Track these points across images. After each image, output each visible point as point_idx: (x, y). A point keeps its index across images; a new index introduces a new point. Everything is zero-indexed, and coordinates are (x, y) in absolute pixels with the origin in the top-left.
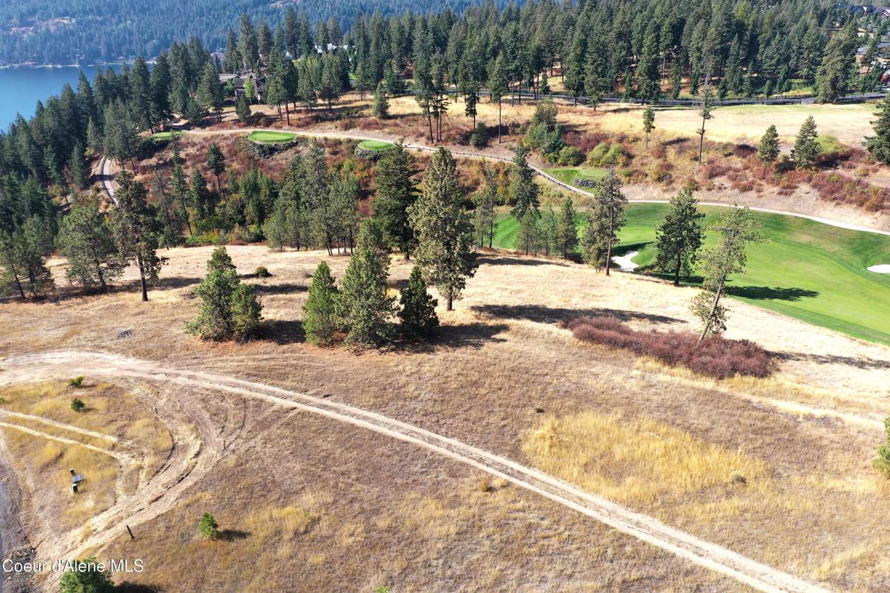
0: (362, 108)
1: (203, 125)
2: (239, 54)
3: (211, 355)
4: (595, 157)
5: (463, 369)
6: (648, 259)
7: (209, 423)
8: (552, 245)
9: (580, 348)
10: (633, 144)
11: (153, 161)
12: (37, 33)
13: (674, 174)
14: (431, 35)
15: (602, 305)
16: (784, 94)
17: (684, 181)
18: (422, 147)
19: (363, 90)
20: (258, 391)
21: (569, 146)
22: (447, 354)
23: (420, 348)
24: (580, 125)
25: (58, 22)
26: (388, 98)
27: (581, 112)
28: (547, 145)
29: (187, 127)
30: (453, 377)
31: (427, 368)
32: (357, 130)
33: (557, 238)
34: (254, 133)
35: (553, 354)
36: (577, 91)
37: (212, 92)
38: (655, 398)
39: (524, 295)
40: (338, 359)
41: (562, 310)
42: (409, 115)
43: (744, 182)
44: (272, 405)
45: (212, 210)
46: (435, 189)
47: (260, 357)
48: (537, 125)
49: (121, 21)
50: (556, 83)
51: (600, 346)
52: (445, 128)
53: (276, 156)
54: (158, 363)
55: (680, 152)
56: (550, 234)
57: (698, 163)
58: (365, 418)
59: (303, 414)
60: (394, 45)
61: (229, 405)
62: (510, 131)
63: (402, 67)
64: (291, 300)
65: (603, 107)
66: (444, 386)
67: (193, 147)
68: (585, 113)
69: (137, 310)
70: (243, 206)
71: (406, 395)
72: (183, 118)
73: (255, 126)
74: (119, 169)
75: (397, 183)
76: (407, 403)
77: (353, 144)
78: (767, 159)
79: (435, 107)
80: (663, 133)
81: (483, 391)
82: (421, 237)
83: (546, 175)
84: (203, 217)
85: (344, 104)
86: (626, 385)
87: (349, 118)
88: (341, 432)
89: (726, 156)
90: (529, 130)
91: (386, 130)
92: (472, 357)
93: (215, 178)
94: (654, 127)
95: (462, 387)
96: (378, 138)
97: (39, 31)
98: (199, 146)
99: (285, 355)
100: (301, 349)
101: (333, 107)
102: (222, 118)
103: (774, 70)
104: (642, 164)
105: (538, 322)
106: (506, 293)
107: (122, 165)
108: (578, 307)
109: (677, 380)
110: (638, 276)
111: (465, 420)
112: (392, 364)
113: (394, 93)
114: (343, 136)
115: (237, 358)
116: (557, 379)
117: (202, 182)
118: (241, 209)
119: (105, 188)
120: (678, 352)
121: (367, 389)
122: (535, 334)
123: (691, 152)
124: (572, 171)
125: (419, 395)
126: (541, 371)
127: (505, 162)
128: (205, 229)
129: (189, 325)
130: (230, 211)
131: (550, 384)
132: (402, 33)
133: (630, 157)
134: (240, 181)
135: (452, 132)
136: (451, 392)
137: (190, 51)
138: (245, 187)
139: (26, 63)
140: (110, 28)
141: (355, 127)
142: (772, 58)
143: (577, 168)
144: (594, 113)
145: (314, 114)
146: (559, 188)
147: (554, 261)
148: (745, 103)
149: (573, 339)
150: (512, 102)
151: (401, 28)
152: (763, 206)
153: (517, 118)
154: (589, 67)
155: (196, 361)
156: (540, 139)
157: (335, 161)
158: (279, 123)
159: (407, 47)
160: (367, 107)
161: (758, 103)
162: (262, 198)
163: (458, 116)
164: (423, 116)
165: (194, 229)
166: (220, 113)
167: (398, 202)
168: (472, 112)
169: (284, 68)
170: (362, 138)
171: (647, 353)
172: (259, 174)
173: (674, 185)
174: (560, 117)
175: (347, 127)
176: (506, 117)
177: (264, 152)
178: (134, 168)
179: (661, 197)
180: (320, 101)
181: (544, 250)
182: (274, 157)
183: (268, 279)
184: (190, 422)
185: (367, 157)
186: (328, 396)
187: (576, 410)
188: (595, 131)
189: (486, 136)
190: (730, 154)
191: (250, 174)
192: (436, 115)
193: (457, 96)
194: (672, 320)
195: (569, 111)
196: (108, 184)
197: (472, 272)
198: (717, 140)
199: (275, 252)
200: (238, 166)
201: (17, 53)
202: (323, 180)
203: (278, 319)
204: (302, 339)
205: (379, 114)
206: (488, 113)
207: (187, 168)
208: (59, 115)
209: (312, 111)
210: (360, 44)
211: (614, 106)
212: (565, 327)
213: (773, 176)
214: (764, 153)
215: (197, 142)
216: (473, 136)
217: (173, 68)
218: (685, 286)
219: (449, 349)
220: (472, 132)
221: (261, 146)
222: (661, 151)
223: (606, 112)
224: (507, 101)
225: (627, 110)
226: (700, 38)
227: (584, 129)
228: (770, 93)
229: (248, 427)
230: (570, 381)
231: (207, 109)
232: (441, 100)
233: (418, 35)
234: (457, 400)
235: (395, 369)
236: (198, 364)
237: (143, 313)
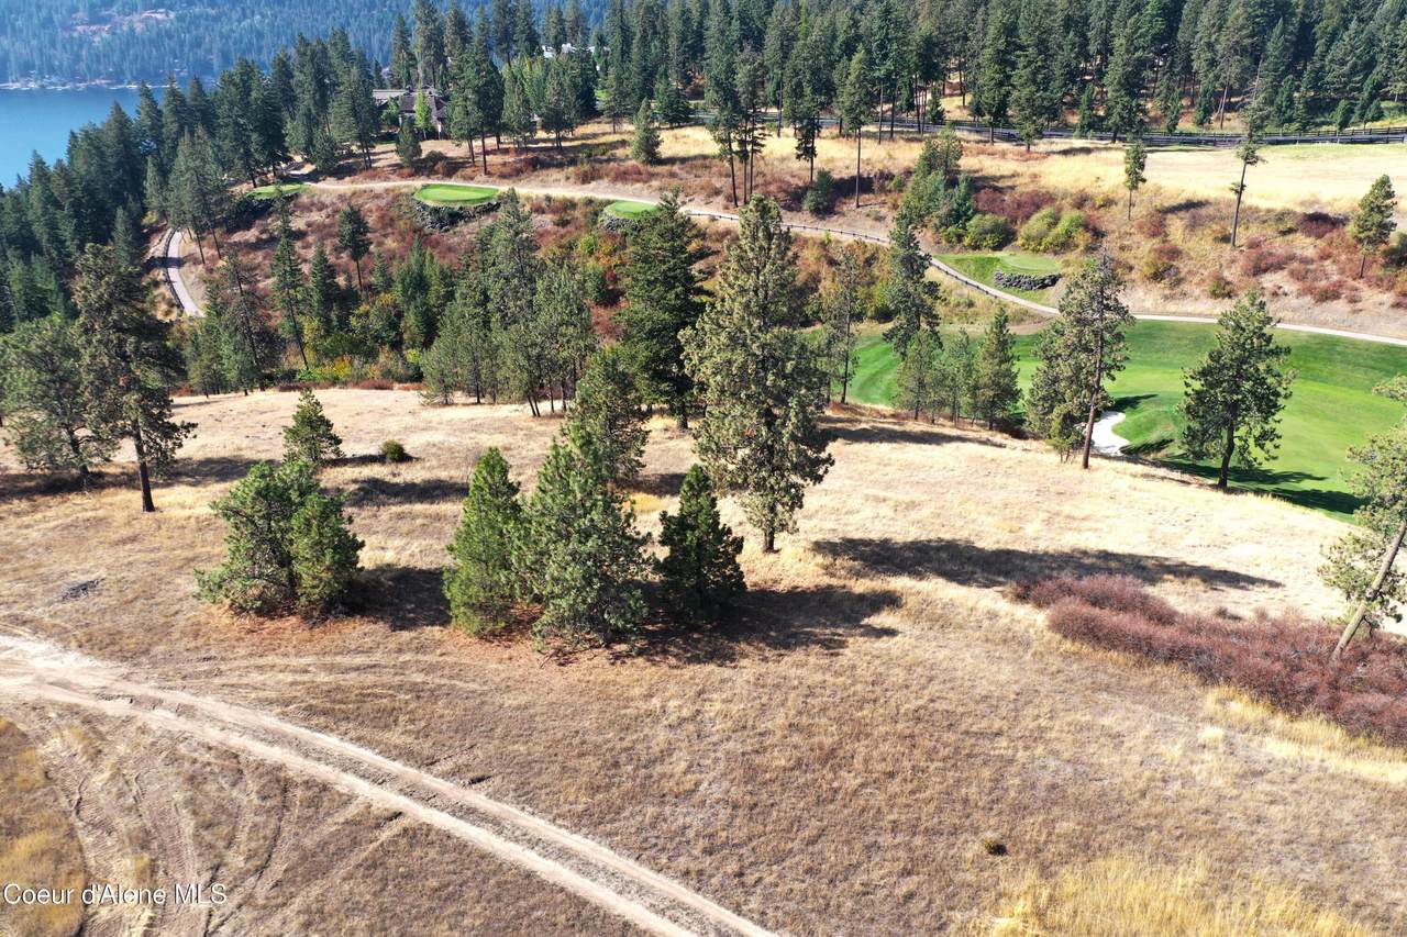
0: (614, 145)
1: (339, 173)
2: (412, 57)
3: (242, 652)
4: (1034, 233)
5: (800, 713)
6: (1148, 429)
7: (190, 851)
8: (965, 400)
9: (1065, 656)
10: (1102, 211)
11: (251, 235)
12: (114, 34)
13: (1183, 266)
14: (736, 24)
15: (1092, 542)
16: (1369, 125)
17: (1203, 281)
18: (716, 214)
19: (616, 117)
20: (323, 756)
21: (984, 213)
22: (763, 668)
23: (704, 647)
24: (1002, 177)
25: (148, 18)
26: (659, 128)
27: (1003, 155)
28: (943, 211)
29: (313, 177)
30: (779, 734)
31: (718, 706)
32: (605, 183)
33: (976, 387)
34: (425, 187)
35: (1006, 672)
36: (994, 119)
37: (355, 116)
38: (1275, 811)
39: (925, 513)
40: (517, 674)
41: (1009, 552)
42: (695, 158)
43: (1323, 283)
44: (348, 800)
45: (343, 322)
46: (743, 291)
47: (346, 660)
48: (925, 176)
49: (245, 16)
50: (953, 106)
51: (1114, 654)
52: (760, 180)
53: (462, 227)
54: (124, 669)
55: (1193, 226)
56: (960, 378)
57: (1228, 247)
58: (564, 854)
59: (417, 835)
60: (673, 42)
61: (247, 796)
62: (876, 186)
63: (687, 80)
64: (438, 517)
65: (1042, 146)
66: (758, 760)
67: (320, 210)
68: (1010, 155)
69: (125, 532)
70: (400, 315)
71: (668, 785)
72: (307, 161)
73: (428, 176)
74: (194, 248)
75: (666, 277)
76: (668, 810)
77: (595, 208)
78: (1371, 241)
79: (742, 143)
80: (1158, 191)
81: (851, 781)
82: (711, 395)
83: (942, 266)
84: (328, 333)
85: (583, 138)
86: (1195, 769)
87: (591, 162)
88: (498, 898)
89: (1283, 233)
90: (910, 184)
91: (655, 183)
92: (818, 677)
93: (353, 265)
94: (1144, 181)
95: (799, 763)
96: (639, 197)
97: (118, 31)
98: (330, 210)
99: (402, 658)
100: (440, 643)
101: (563, 144)
102: (371, 161)
103: (1345, 84)
104: (1122, 248)
105: (962, 583)
106: (885, 510)
107: (199, 240)
108: (1042, 546)
109: (1315, 754)
110: (1140, 468)
111: (809, 871)
112: (637, 691)
113: (671, 121)
114: (578, 193)
115: (295, 662)
116: (1026, 748)
117: (327, 271)
118: (394, 320)
119: (168, 281)
120: (1305, 682)
121: (573, 763)
122: (959, 619)
123: (1215, 227)
124: (990, 260)
125: (697, 784)
126: (984, 724)
127: (867, 241)
128: (330, 354)
129: (206, 578)
130: (376, 324)
131: (1011, 761)
132: (687, 21)
133: (1098, 234)
134: (396, 270)
135: (772, 188)
136: (773, 781)
137: (332, 53)
138: (403, 280)
139: (98, 82)
140: (228, 28)
141: (601, 178)
142: (1343, 63)
143: (998, 254)
144: (1027, 157)
145: (530, 155)
146: (966, 291)
147: (971, 435)
148: (1302, 141)
149: (1049, 635)
150: (879, 137)
151: (685, 16)
152: (1362, 328)
153: (888, 163)
154: (1020, 74)
155: (205, 666)
156: (930, 200)
157: (562, 237)
158: (469, 171)
159: (695, 48)
160: (623, 143)
161: (1323, 141)
162: (432, 301)
163: (783, 159)
164: (720, 157)
165: (310, 354)
166: (369, 154)
167: (666, 316)
168: (807, 152)
169: (478, 72)
170: (611, 197)
171: (1228, 679)
172: (428, 258)
173: (1185, 287)
174: (967, 163)
175: (586, 179)
176: (868, 162)
177: (440, 220)
178: (218, 247)
179: (1160, 309)
180: (541, 134)
181: (947, 410)
182: (458, 229)
183: (403, 468)
184: (145, 846)
185: (619, 231)
186: (480, 780)
187: (1085, 848)
188: (1031, 187)
189: (832, 194)
190: (1290, 231)
191: (413, 258)
192: (744, 155)
193: (780, 126)
194: (1252, 581)
195: (982, 152)
196: (173, 272)
197: (821, 472)
198: (1264, 205)
199: (434, 405)
200: (394, 245)
201: (82, 66)
202: (528, 270)
203: (403, 564)
204: (442, 618)
205: (643, 156)
206: (837, 154)
207: (307, 246)
208: (102, 155)
209: (528, 150)
210: (615, 40)
211: (1061, 144)
212: (1022, 598)
213: (1381, 273)
214: (1364, 228)
215: (328, 202)
216: (809, 194)
217: (298, 76)
218: (1243, 491)
219: (769, 653)
220: (806, 189)
221: (436, 211)
222: (1157, 227)
223: (1049, 154)
224: (869, 135)
225: (1087, 151)
226: (1213, 25)
227: (1009, 183)
228: (1344, 124)
229: (277, 869)
230: (1055, 754)
231: (349, 146)
232: (752, 130)
233: (713, 23)
234: (789, 804)
235: (643, 706)
236: (208, 674)
237: (133, 539)
